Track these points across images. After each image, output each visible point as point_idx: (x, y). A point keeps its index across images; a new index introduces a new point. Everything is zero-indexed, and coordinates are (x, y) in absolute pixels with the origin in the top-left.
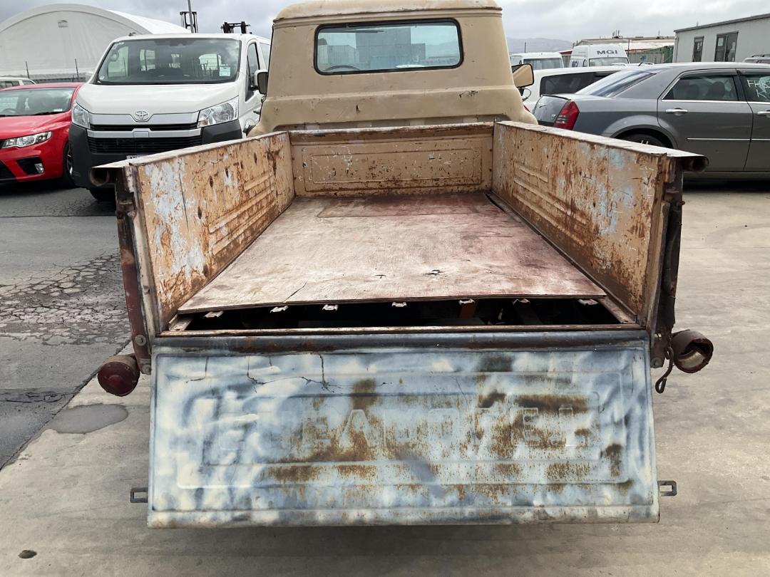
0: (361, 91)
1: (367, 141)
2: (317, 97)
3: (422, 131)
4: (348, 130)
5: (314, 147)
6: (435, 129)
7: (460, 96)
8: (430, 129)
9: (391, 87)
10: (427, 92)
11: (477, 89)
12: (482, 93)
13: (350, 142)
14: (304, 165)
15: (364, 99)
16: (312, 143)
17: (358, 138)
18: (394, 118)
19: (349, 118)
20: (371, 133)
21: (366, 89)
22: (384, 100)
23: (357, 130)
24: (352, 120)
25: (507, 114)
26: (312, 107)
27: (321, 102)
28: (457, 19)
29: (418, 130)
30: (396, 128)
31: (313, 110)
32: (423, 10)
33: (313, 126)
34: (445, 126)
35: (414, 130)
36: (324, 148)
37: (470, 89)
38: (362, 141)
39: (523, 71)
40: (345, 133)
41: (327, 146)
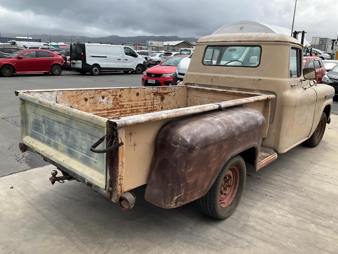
0: (216, 73)
1: (214, 94)
2: (200, 74)
3: (234, 93)
4: (206, 88)
5: (195, 93)
6: (240, 93)
7: (254, 80)
8: (237, 93)
9: (227, 73)
10: (240, 77)
11: (262, 78)
12: (264, 80)
13: (208, 93)
14: (191, 99)
15: (215, 77)
16: (195, 91)
17: (210, 92)
18: (225, 86)
19: (209, 84)
20: (214, 91)
21: (217, 73)
22: (222, 78)
23: (210, 89)
24: (210, 85)
25: (275, 92)
26: (197, 78)
27: (201, 76)
28: (261, 46)
29: (232, 92)
30: (224, 90)
31: (197, 79)
32: (247, 41)
33: (197, 85)
34: (244, 92)
35: (230, 92)
36: (199, 94)
37: (259, 78)
38: (212, 94)
39: (312, 74)
40: (205, 89)
41: (200, 93)
